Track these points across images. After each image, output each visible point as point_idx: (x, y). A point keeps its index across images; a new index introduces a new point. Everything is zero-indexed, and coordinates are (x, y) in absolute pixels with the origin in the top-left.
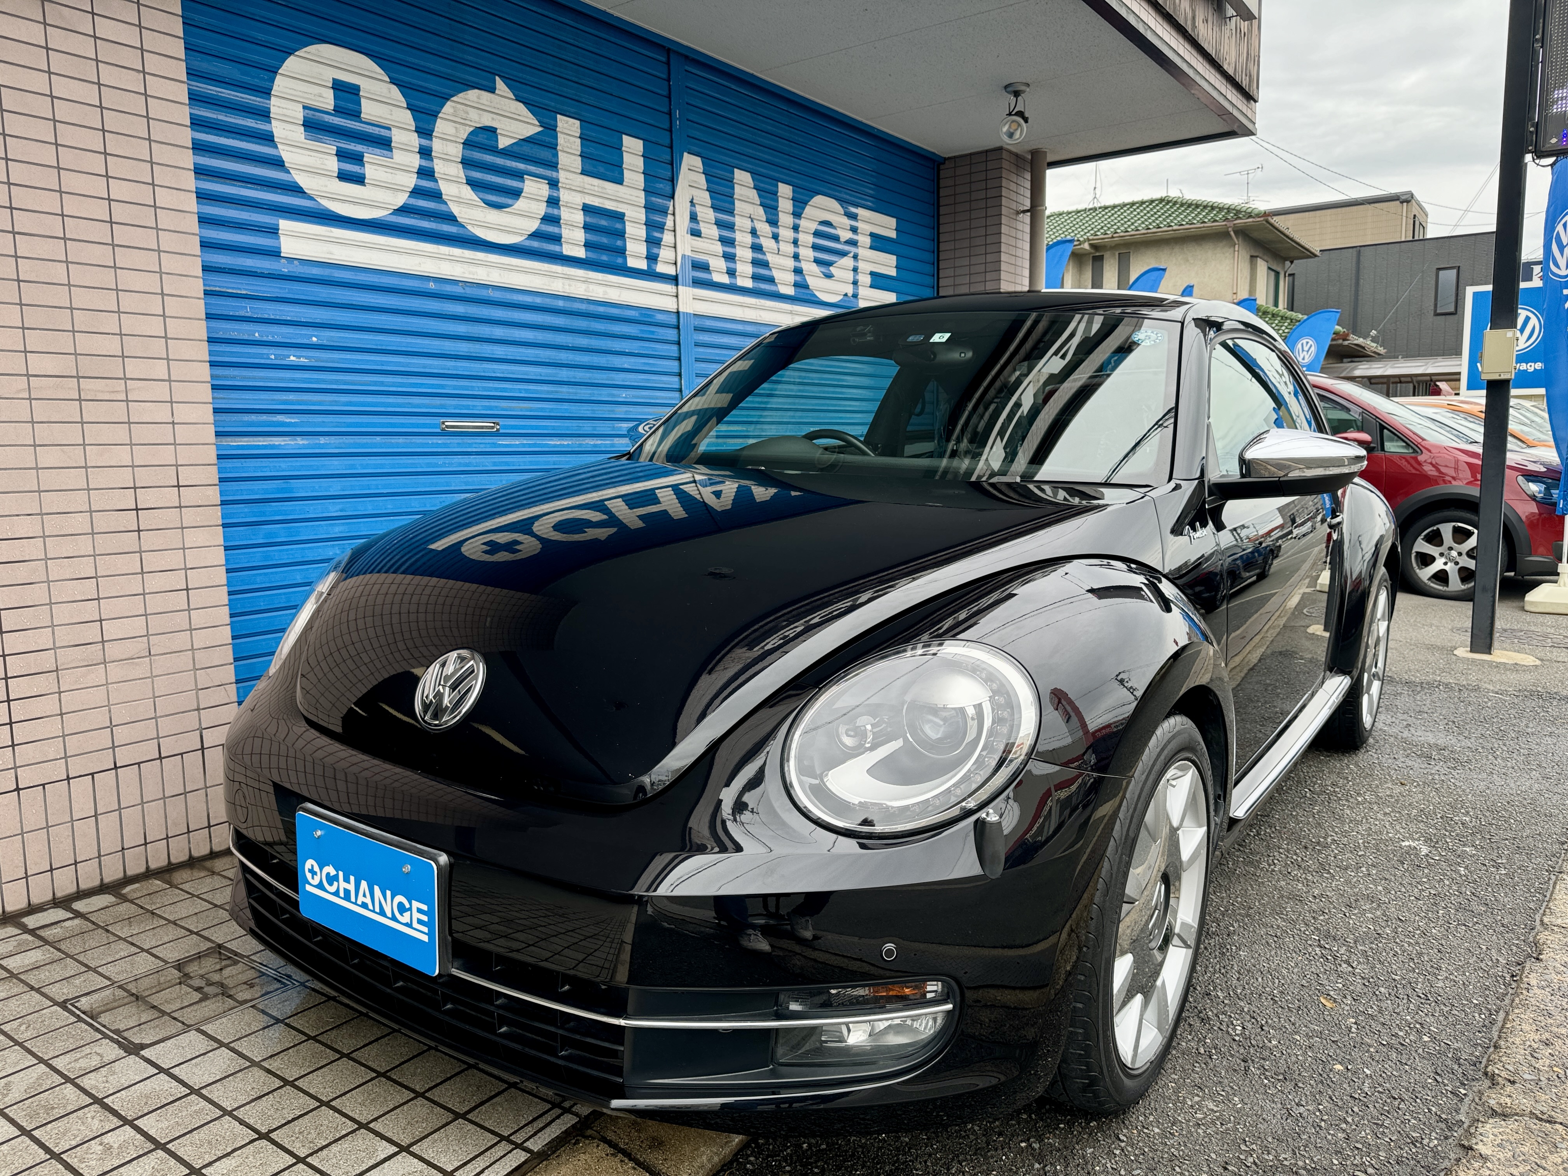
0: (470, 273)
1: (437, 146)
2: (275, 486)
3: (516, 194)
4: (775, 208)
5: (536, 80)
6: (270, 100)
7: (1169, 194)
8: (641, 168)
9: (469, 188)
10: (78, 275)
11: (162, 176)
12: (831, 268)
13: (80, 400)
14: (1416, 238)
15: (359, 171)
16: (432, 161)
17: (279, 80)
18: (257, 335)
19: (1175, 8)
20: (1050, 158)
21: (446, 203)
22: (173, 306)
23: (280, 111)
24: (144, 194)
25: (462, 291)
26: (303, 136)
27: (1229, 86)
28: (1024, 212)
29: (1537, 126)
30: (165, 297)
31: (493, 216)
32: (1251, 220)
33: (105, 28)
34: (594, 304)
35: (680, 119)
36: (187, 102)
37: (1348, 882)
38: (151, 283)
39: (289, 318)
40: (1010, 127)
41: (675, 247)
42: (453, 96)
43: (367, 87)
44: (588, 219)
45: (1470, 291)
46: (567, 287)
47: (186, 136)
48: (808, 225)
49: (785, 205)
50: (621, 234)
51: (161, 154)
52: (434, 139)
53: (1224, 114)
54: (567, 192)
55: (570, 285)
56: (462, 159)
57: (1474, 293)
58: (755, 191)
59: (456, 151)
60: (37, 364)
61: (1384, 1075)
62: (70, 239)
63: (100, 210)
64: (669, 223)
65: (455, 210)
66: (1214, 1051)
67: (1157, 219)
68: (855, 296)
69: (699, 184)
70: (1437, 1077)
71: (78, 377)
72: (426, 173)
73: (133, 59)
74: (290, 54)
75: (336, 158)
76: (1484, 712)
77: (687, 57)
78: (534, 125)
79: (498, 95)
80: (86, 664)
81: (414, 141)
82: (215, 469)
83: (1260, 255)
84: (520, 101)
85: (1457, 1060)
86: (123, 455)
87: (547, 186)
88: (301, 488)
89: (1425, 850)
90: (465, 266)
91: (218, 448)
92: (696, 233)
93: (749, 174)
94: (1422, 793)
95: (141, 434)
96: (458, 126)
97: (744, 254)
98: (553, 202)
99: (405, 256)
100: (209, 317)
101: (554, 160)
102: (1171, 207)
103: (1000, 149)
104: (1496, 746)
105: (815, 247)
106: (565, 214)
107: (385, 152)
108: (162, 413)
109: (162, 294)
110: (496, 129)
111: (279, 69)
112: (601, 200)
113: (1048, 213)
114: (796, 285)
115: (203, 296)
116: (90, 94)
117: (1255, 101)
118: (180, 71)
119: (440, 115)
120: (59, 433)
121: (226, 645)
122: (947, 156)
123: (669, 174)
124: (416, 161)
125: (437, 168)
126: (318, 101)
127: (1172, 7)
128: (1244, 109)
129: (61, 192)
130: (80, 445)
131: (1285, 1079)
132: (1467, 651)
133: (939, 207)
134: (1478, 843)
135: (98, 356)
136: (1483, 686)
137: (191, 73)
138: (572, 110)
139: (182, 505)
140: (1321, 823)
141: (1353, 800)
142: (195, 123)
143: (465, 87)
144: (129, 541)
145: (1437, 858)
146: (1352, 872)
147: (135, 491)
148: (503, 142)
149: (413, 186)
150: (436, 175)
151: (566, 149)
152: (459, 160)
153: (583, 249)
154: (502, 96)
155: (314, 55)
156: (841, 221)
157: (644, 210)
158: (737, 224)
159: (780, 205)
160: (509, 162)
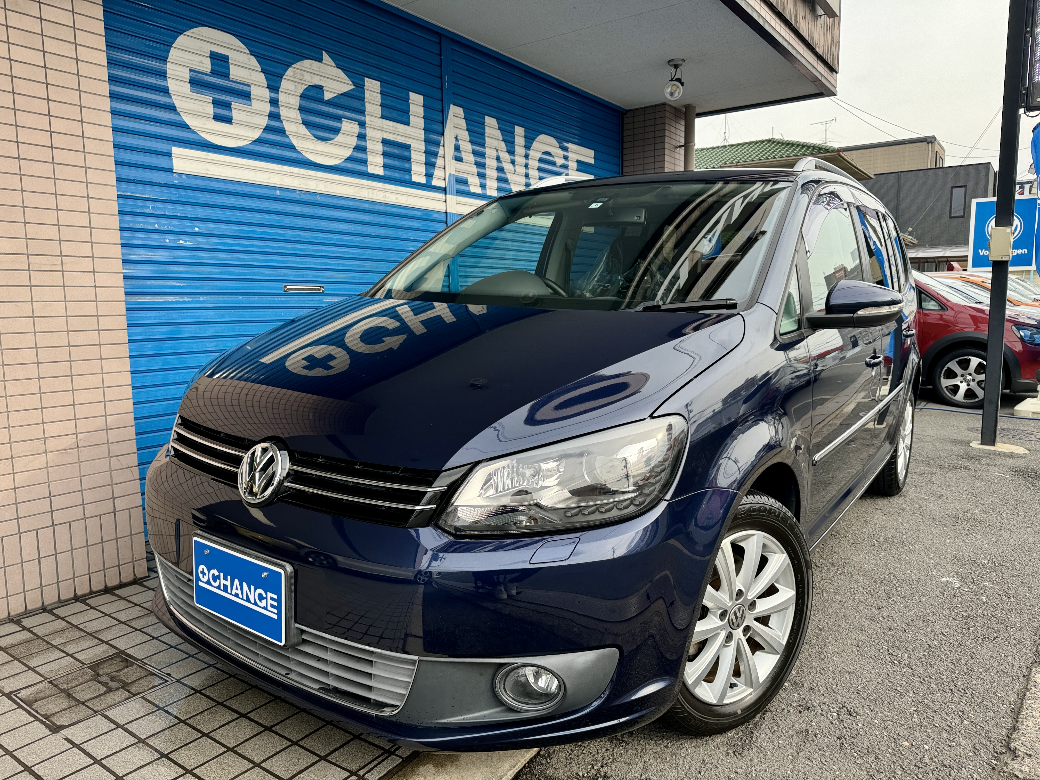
0: (304, 184)
1: (282, 98)
2: (168, 330)
3: (337, 131)
4: (513, 143)
5: (350, 54)
6: (166, 65)
7: (774, 137)
8: (422, 114)
9: (304, 126)
10: (28, 183)
11: (88, 115)
13: (29, 270)
14: (938, 166)
15: (228, 114)
16: (279, 108)
17: (173, 52)
18: (156, 226)
19: (784, 9)
20: (698, 111)
21: (288, 137)
22: (95, 206)
23: (174, 72)
24: (76, 128)
25: (299, 197)
26: (189, 90)
27: (819, 62)
28: (680, 146)
29: (1027, 89)
30: (90, 200)
31: (321, 146)
32: (828, 154)
33: (48, 13)
34: (389, 206)
35: (447, 82)
36: (106, 65)
37: (906, 607)
38: (80, 189)
39: (179, 215)
40: (672, 89)
41: (444, 168)
42: (293, 64)
43: (233, 57)
44: (385, 149)
45: (974, 202)
46: (371, 195)
47: (105, 88)
48: (535, 154)
49: (520, 140)
50: (408, 159)
51: (87, 100)
52: (280, 93)
53: (816, 81)
54: (371, 130)
55: (373, 194)
56: (300, 107)
57: (977, 203)
58: (499, 131)
59: (295, 101)
61: (938, 749)
62: (23, 159)
63: (44, 139)
64: (441, 152)
65: (295, 142)
66: (817, 731)
67: (766, 153)
69: (461, 126)
70: (976, 751)
71: (28, 255)
72: (274, 116)
73: (68, 34)
74: (181, 34)
75: (212, 105)
76: (993, 486)
77: (452, 40)
78: (349, 84)
79: (324, 63)
80: (33, 453)
81: (266, 94)
82: (124, 318)
84: (339, 68)
85: (988, 738)
86: (59, 309)
87: (358, 126)
88: (187, 331)
89: (957, 584)
90: (301, 180)
91: (127, 303)
92: (459, 159)
93: (495, 120)
94: (954, 543)
95: (72, 294)
96: (297, 84)
97: (492, 173)
98: (362, 137)
99: (259, 172)
100: (121, 213)
101: (362, 108)
102: (776, 146)
103: (664, 104)
104: (1002, 510)
105: (540, 169)
106: (370, 145)
107: (246, 101)
108: (88, 280)
109: (88, 197)
110: (323, 87)
111: (173, 44)
112: (394, 136)
113: (696, 147)
115: (116, 199)
116: (38, 58)
117: (837, 73)
118: (101, 43)
119: (284, 77)
121: (132, 440)
122: (628, 109)
123: (441, 119)
124: (267, 108)
125: (282, 113)
126: (199, 66)
127: (782, 7)
128: (829, 78)
129: (16, 126)
130: (29, 302)
131: (868, 752)
132: (978, 444)
133: (623, 143)
134: (994, 579)
135: (43, 240)
136: (991, 468)
137: (109, 45)
138: (375, 74)
139: (101, 343)
140: (886, 565)
141: (907, 548)
142: (112, 79)
143: (302, 58)
144: (64, 368)
145: (966, 590)
146: (909, 599)
147: (68, 333)
148: (328, 96)
149: (265, 125)
150: (281, 118)
151: (370, 101)
152: (298, 108)
153: (382, 169)
154: (327, 64)
155: (197, 34)
156: (557, 152)
157: (424, 143)
158: (487, 153)
159: (516, 140)
160: (331, 109)
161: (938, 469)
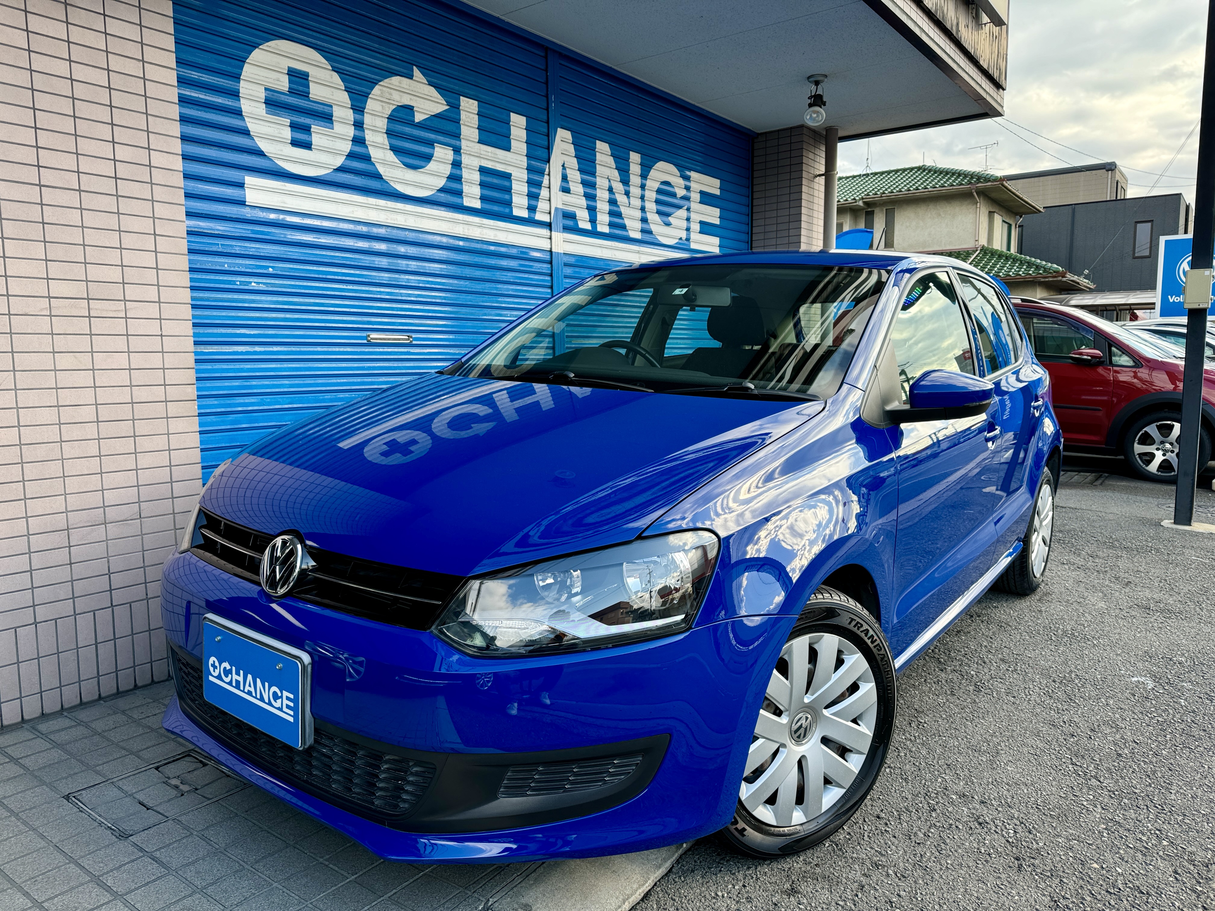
0: (391, 219)
1: (368, 120)
2: (238, 384)
3: (428, 158)
4: (627, 171)
5: (444, 70)
6: (239, 83)
7: (925, 164)
8: (524, 138)
9: (392, 152)
10: (90, 219)
11: (156, 142)
12: (670, 218)
13: (89, 317)
14: (1119, 198)
15: (307, 139)
16: (364, 131)
17: (246, 67)
18: (226, 266)
19: (943, 16)
20: (841, 134)
21: (374, 165)
22: (163, 244)
23: (247, 92)
24: (142, 156)
25: (385, 233)
26: (264, 111)
27: (984, 78)
28: (820, 175)
30: (157, 237)
31: (410, 175)
32: (989, 184)
33: (113, 27)
34: (486, 244)
35: (554, 102)
36: (176, 84)
37: (1091, 710)
38: (146, 225)
39: (251, 253)
41: (550, 200)
42: (380, 81)
43: (314, 73)
44: (483, 178)
45: (1163, 239)
46: (466, 231)
47: (175, 111)
48: (653, 184)
49: (635, 169)
50: (509, 190)
51: (155, 125)
52: (365, 115)
53: (980, 99)
54: (467, 156)
55: (468, 230)
56: (387, 130)
57: (1166, 241)
58: (612, 158)
59: (382, 124)
60: (57, 288)
61: (1133, 873)
62: (84, 191)
63: (107, 168)
64: (545, 182)
65: (381, 170)
66: (992, 851)
67: (916, 183)
68: (688, 239)
69: (569, 152)
70: (1177, 876)
71: (88, 299)
72: (359, 141)
73: (134, 50)
74: (256, 47)
75: (289, 129)
76: (1189, 572)
77: (559, 53)
78: (442, 104)
79: (415, 81)
80: (91, 524)
81: (350, 115)
82: (193, 371)
83: (997, 211)
84: (432, 86)
85: (1191, 861)
86: (122, 360)
87: (452, 152)
88: (259, 386)
89: (1150, 685)
90: (388, 213)
91: (196, 353)
92: (566, 190)
93: (607, 145)
94: (1145, 637)
95: (136, 343)
96: (384, 104)
97: (603, 206)
98: (457, 164)
99: (341, 205)
100: (191, 251)
101: (457, 131)
102: (927, 174)
103: (802, 126)
104: (1202, 600)
105: (657, 202)
106: (465, 174)
107: (328, 125)
108: (153, 328)
109: (155, 234)
110: (413, 107)
111: (247, 59)
112: (493, 163)
114: (643, 231)
115: (185, 235)
116: (101, 78)
117: (1004, 90)
118: (171, 60)
119: (370, 96)
120: (73, 343)
122: (760, 132)
123: (546, 143)
124: (351, 132)
125: (367, 137)
126: (276, 84)
127: (941, 14)
128: (995, 95)
129: (77, 154)
130: (89, 352)
131: (1052, 875)
132: (1172, 523)
133: (753, 171)
134: (1193, 679)
135: (104, 282)
136: (1187, 551)
137: (180, 62)
138: (472, 93)
139: (168, 399)
140: (1065, 662)
141: (1090, 643)
142: (183, 100)
143: (390, 74)
144: (126, 428)
145: (1161, 691)
146: (1094, 702)
147: (131, 389)
148: (419, 118)
149: (348, 151)
150: (367, 142)
151: (466, 123)
152: (385, 131)
153: (479, 202)
154: (418, 82)
155: (274, 48)
156: (678, 182)
157: (526, 171)
158: (598, 183)
159: (631, 168)
160: (422, 133)
161: (1124, 552)
